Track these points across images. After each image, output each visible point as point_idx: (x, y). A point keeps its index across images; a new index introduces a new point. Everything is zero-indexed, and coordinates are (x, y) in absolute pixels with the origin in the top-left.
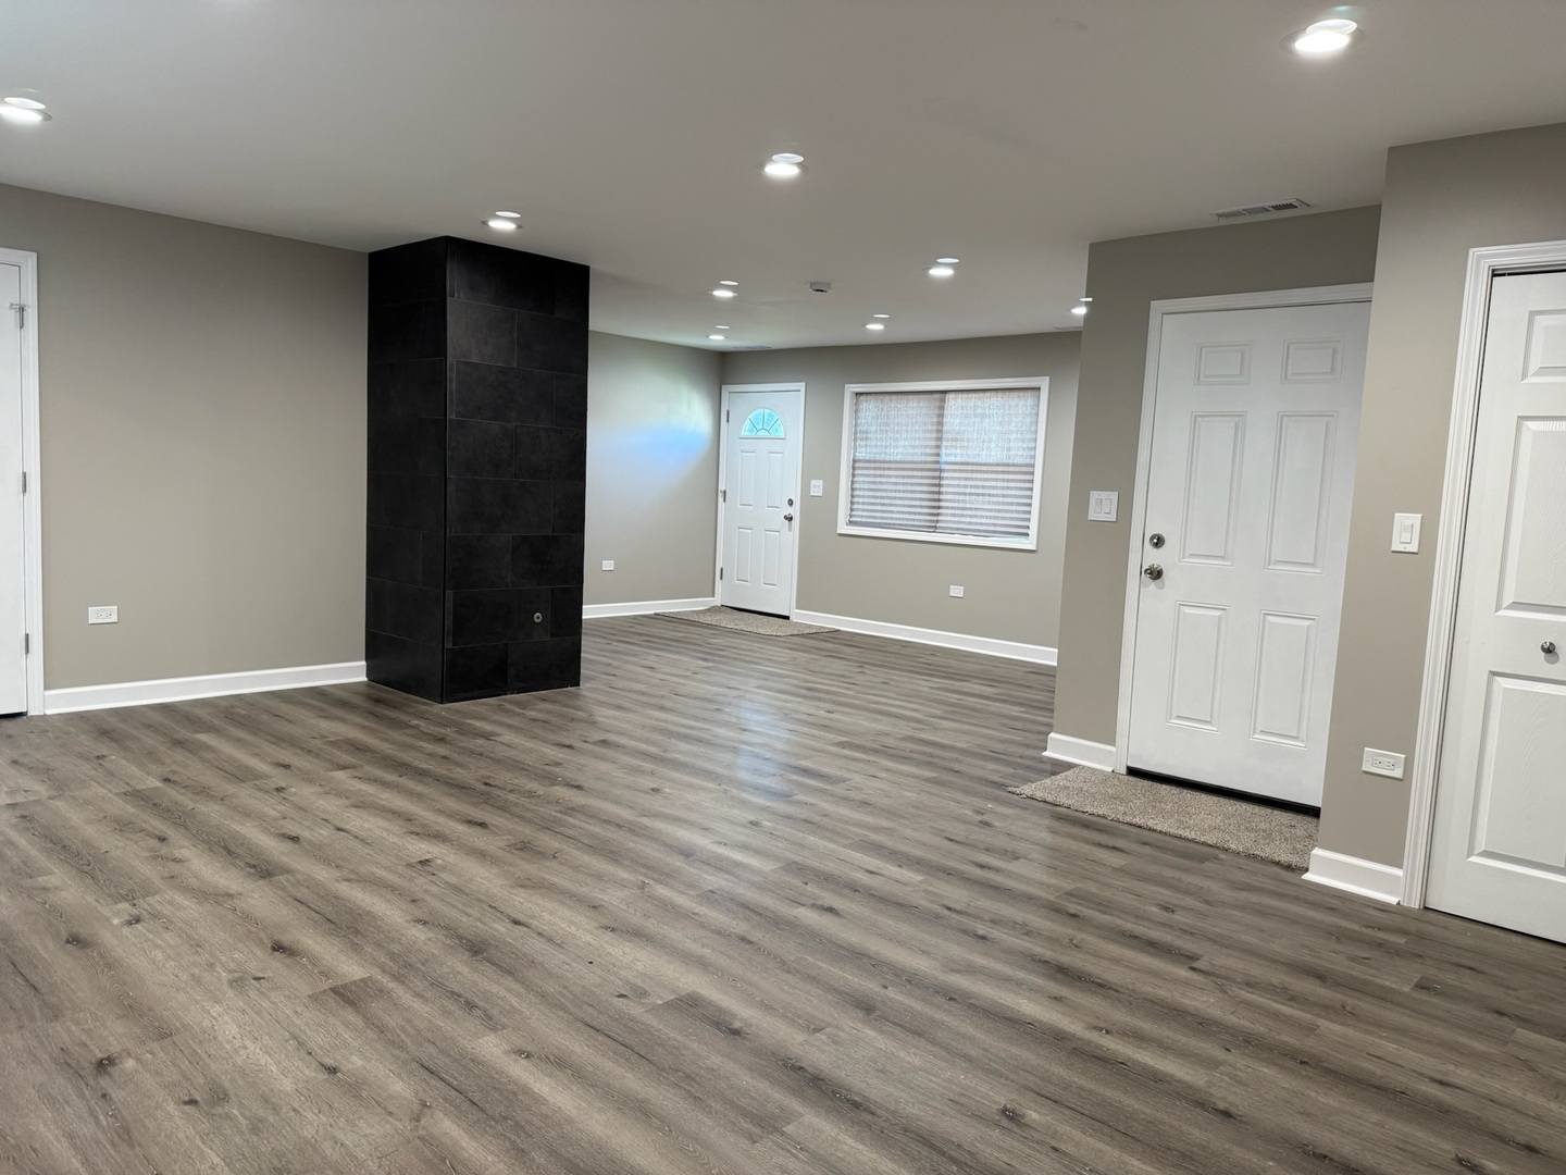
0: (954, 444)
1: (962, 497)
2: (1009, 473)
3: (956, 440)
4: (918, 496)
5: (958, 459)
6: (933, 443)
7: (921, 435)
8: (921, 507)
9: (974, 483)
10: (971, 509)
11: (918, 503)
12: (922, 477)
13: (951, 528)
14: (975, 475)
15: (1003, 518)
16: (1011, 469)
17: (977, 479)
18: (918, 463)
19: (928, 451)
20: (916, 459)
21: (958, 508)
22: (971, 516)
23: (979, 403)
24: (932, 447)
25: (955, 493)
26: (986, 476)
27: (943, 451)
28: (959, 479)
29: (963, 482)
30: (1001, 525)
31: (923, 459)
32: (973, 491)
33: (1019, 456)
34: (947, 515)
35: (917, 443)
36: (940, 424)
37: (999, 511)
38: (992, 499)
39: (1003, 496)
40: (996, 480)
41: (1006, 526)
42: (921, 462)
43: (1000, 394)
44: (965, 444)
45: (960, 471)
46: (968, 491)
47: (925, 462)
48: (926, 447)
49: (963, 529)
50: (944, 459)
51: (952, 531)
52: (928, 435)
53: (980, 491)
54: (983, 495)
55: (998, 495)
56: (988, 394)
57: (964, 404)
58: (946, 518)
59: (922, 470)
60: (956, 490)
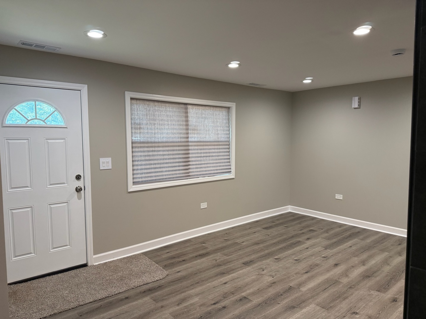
0: (194, 132)
1: (199, 159)
2: (219, 145)
3: (195, 130)
4: (177, 160)
5: (196, 140)
6: (184, 131)
7: (177, 127)
8: (179, 166)
9: (205, 151)
10: (205, 164)
11: (177, 164)
12: (179, 150)
13: (197, 175)
14: (205, 147)
15: (220, 166)
16: (220, 143)
17: (206, 149)
18: (176, 142)
19: (182, 136)
20: (175, 140)
21: (198, 164)
22: (205, 167)
23: (204, 112)
24: (184, 134)
25: (196, 157)
26: (210, 147)
27: (190, 136)
28: (197, 149)
29: (199, 151)
30: (220, 170)
31: (179, 140)
32: (205, 155)
33: (222, 137)
34: (193, 168)
35: (175, 131)
36: (187, 121)
37: (217, 163)
38: (213, 158)
39: (218, 156)
40: (214, 149)
41: (222, 169)
42: (178, 142)
43: (212, 108)
44: (199, 132)
45: (198, 146)
46: (202, 155)
47: (181, 142)
48: (180, 133)
49: (203, 174)
50: (190, 140)
51: (197, 176)
52: (181, 127)
53: (208, 155)
54: (209, 156)
55: (216, 156)
56: (207, 108)
57: (197, 112)
58: (193, 170)
59: (179, 146)
60: (197, 155)
